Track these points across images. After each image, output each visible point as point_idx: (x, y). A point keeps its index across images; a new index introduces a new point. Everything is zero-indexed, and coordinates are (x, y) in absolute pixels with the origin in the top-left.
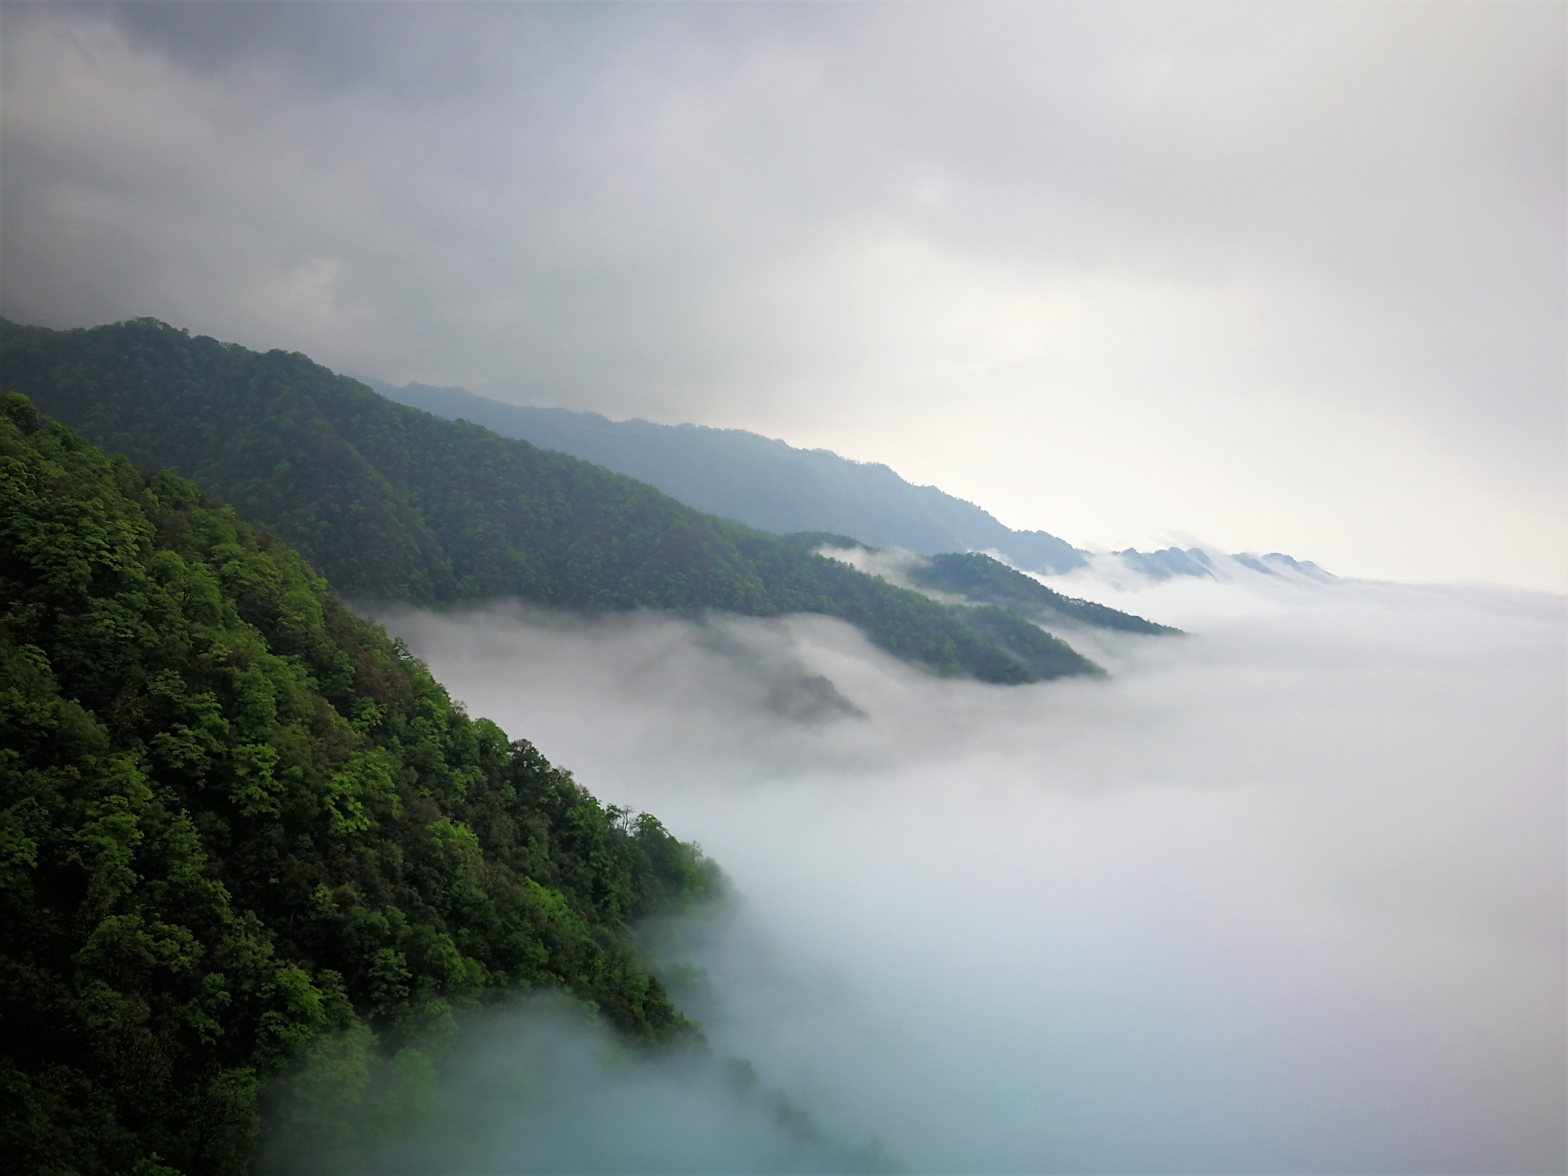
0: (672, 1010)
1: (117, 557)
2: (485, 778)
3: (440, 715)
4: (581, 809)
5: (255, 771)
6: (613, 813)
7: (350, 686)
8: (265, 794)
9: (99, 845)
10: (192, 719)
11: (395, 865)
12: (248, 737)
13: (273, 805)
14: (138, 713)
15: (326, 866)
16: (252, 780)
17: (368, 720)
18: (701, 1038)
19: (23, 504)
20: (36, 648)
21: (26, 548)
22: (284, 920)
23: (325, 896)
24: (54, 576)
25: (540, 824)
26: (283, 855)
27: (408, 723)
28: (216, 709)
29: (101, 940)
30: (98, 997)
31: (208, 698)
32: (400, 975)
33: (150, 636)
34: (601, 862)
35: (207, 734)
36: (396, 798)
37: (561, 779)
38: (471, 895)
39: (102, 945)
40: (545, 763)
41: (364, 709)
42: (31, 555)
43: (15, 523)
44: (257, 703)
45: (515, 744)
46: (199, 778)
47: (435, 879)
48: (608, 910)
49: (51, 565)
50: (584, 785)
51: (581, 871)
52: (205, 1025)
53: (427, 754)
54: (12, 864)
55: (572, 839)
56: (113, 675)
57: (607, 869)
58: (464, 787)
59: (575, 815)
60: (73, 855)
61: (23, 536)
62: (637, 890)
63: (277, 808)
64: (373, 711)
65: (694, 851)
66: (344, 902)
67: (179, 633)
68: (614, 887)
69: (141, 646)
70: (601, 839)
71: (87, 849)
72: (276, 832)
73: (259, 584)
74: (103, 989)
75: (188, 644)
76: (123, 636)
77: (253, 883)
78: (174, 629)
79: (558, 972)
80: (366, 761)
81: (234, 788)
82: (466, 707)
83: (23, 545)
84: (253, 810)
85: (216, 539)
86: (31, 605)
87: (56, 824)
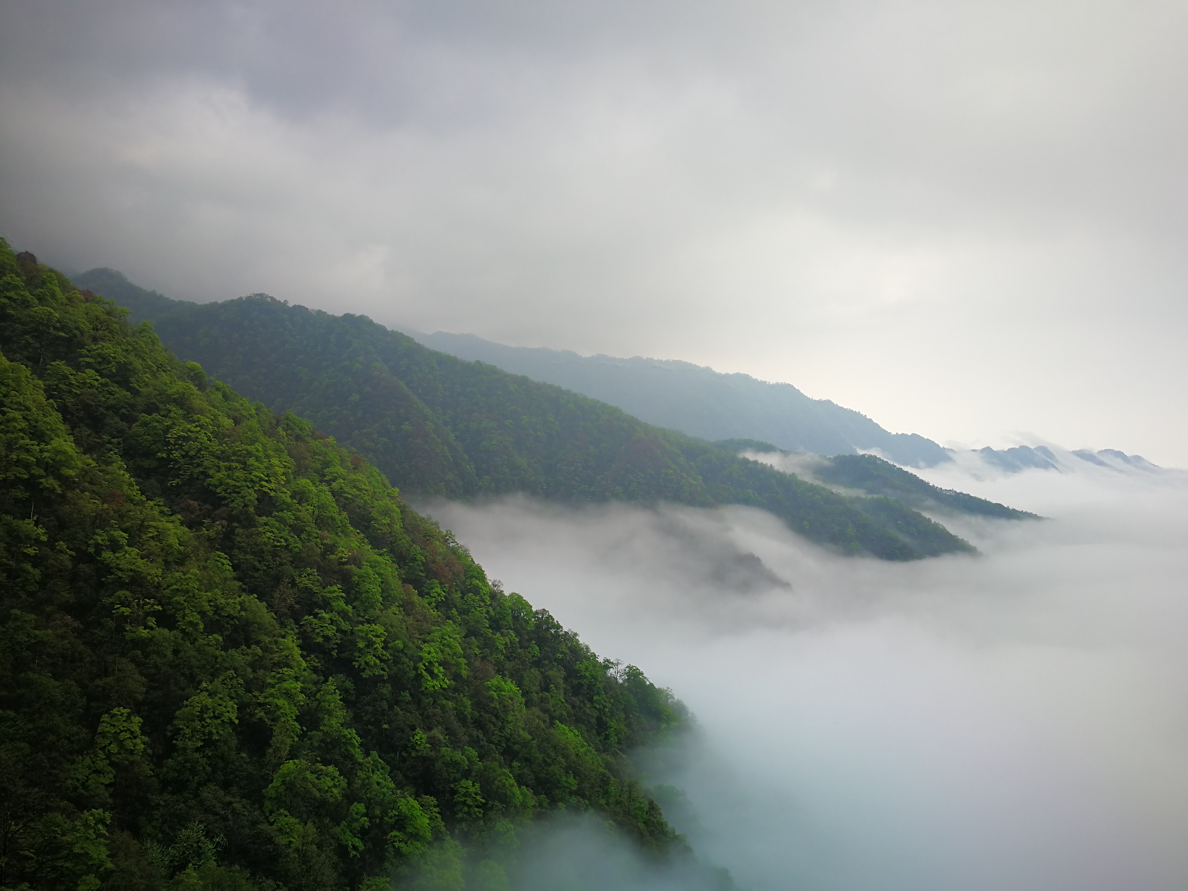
0: (666, 826)
1: (272, 486)
2: (517, 640)
3: (485, 592)
4: (586, 663)
5: (370, 644)
6: (607, 665)
7: (421, 571)
8: (378, 661)
9: (277, 706)
10: (326, 605)
11: (466, 713)
12: (363, 617)
13: (383, 669)
14: (290, 601)
15: (421, 715)
16: (369, 650)
17: (435, 597)
18: (688, 849)
19: (211, 449)
20: (223, 554)
21: (214, 481)
22: (392, 755)
23: (421, 738)
24: (233, 501)
25: (557, 674)
26: (391, 707)
27: (462, 598)
28: (342, 597)
29: (282, 779)
30: (283, 822)
31: (336, 590)
32: (476, 801)
33: (297, 544)
34: (602, 704)
35: (337, 616)
36: (463, 661)
37: (570, 638)
38: (520, 736)
39: (283, 782)
40: (559, 627)
41: (432, 588)
42: (216, 487)
43: (205, 463)
44: (369, 592)
45: (537, 612)
46: (333, 649)
47: (493, 723)
48: (608, 742)
49: (230, 493)
50: (587, 643)
51: (588, 711)
52: (352, 843)
53: (477, 622)
54: (223, 721)
55: (580, 685)
56: (273, 573)
57: (607, 710)
58: (503, 647)
59: (582, 667)
60: (260, 713)
61: (211, 472)
62: (629, 725)
63: (385, 671)
64: (439, 590)
65: (667, 695)
66: (434, 743)
67: (315, 540)
68: (613, 724)
69: (290, 551)
70: (600, 685)
71: (269, 708)
72: (386, 690)
73: (357, 496)
74: (286, 816)
75: (320, 548)
76: (279, 544)
77: (370, 727)
78: (311, 538)
79: (583, 796)
80: (443, 634)
81: (356, 657)
82: (502, 585)
83: (211, 479)
84: (370, 673)
85: (327, 464)
86: (218, 523)
87: (248, 690)
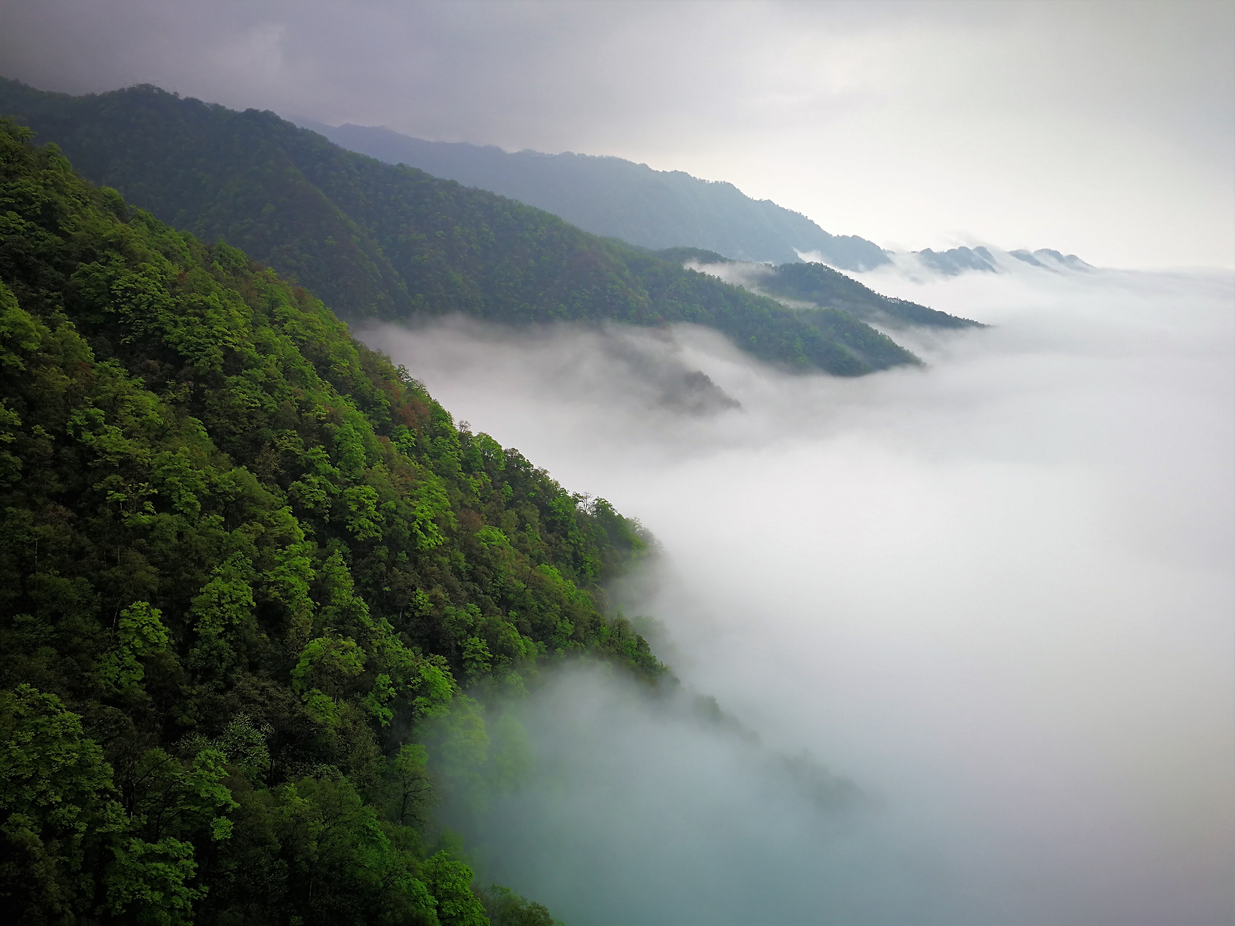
0: (655, 660)
1: (237, 340)
2: (490, 481)
3: (455, 435)
4: (558, 500)
5: (362, 506)
6: (576, 499)
7: (387, 416)
8: (372, 523)
9: (290, 584)
10: (310, 467)
11: (461, 567)
12: (349, 477)
13: (377, 531)
14: (274, 466)
15: (419, 574)
16: (361, 513)
17: (405, 443)
18: (676, 681)
19: (164, 302)
20: (196, 419)
21: (173, 338)
22: (395, 616)
23: (423, 598)
24: (197, 360)
25: (532, 514)
26: (389, 569)
27: (432, 441)
28: (327, 458)
29: (309, 659)
30: (317, 702)
31: (319, 451)
32: (484, 656)
33: (271, 404)
34: (577, 539)
35: (325, 480)
36: (450, 513)
37: (540, 475)
38: (514, 586)
39: (311, 662)
40: (529, 465)
41: (401, 434)
42: (177, 345)
43: (160, 318)
44: (353, 451)
45: (506, 452)
46: (325, 514)
47: (486, 574)
48: (585, 576)
49: (193, 351)
50: (556, 480)
51: (564, 547)
52: (382, 713)
53: (449, 466)
54: (241, 605)
55: (554, 522)
56: (250, 436)
57: (581, 544)
58: (477, 490)
59: (555, 504)
60: (274, 593)
61: (168, 328)
62: (603, 558)
63: (379, 532)
64: (408, 436)
65: (635, 524)
66: (434, 599)
67: (288, 398)
68: (588, 558)
69: (266, 411)
70: (573, 521)
71: (282, 587)
72: (383, 552)
73: (312, 338)
74: (319, 695)
75: (295, 406)
76: (253, 405)
77: (369, 589)
78: (285, 395)
79: (579, 640)
80: (429, 488)
81: (347, 520)
82: (470, 426)
83: (169, 336)
84: (365, 536)
85: (275, 303)
86: (185, 385)
87: (258, 571)
